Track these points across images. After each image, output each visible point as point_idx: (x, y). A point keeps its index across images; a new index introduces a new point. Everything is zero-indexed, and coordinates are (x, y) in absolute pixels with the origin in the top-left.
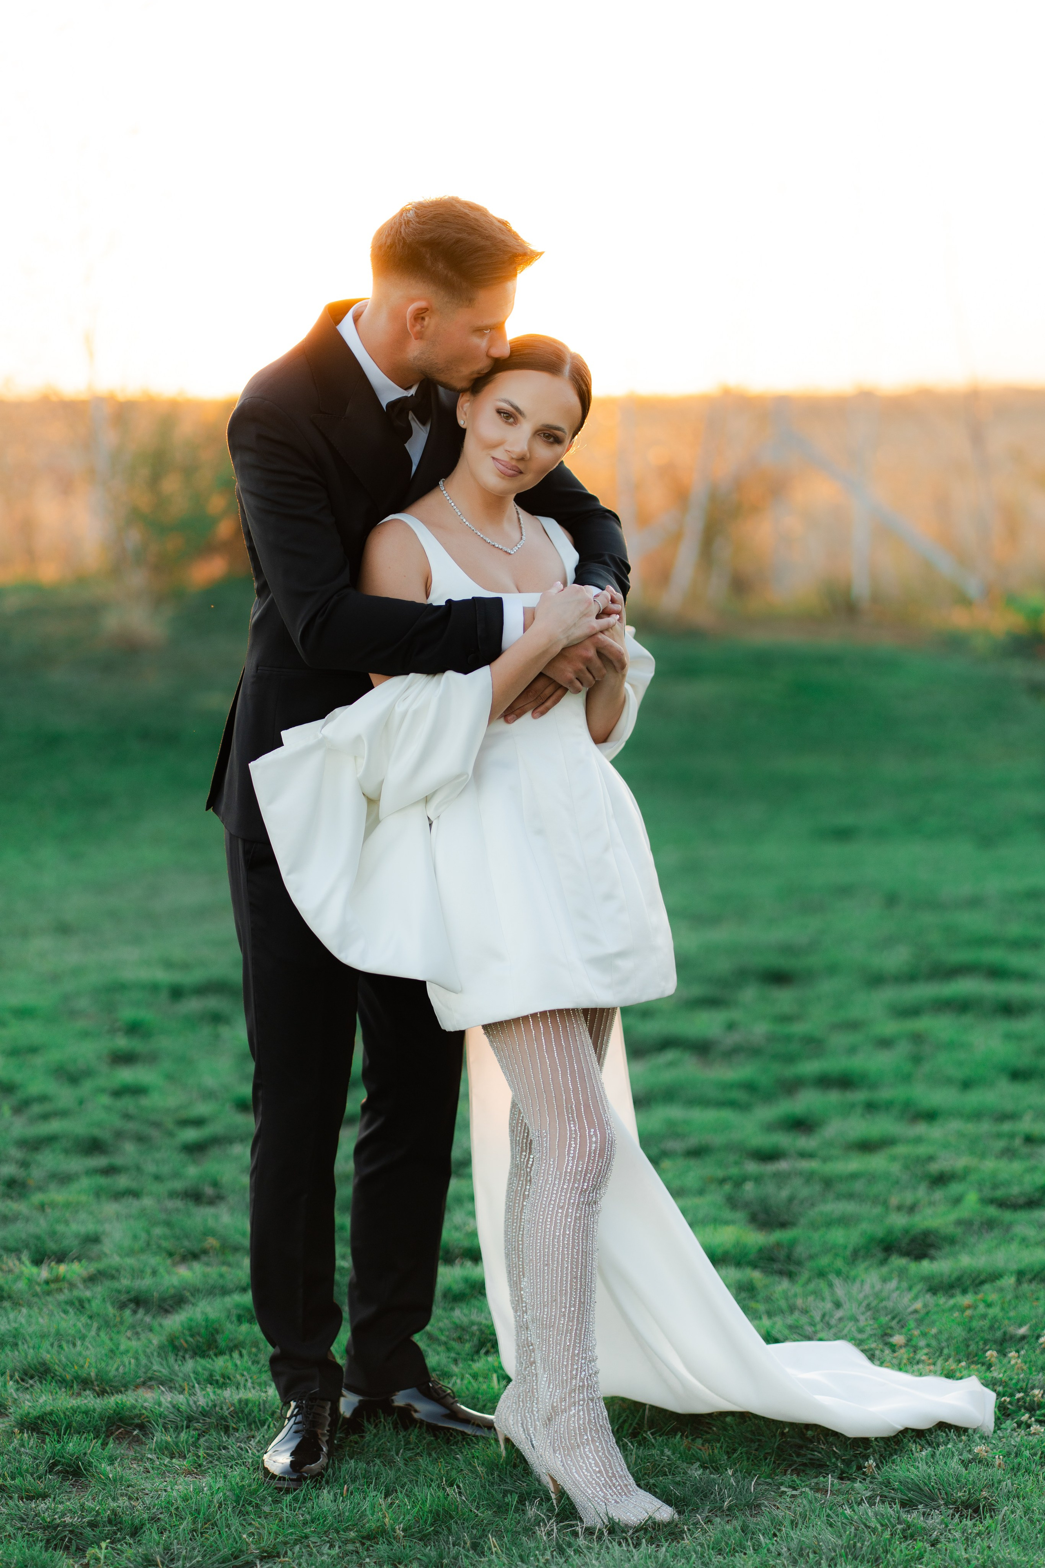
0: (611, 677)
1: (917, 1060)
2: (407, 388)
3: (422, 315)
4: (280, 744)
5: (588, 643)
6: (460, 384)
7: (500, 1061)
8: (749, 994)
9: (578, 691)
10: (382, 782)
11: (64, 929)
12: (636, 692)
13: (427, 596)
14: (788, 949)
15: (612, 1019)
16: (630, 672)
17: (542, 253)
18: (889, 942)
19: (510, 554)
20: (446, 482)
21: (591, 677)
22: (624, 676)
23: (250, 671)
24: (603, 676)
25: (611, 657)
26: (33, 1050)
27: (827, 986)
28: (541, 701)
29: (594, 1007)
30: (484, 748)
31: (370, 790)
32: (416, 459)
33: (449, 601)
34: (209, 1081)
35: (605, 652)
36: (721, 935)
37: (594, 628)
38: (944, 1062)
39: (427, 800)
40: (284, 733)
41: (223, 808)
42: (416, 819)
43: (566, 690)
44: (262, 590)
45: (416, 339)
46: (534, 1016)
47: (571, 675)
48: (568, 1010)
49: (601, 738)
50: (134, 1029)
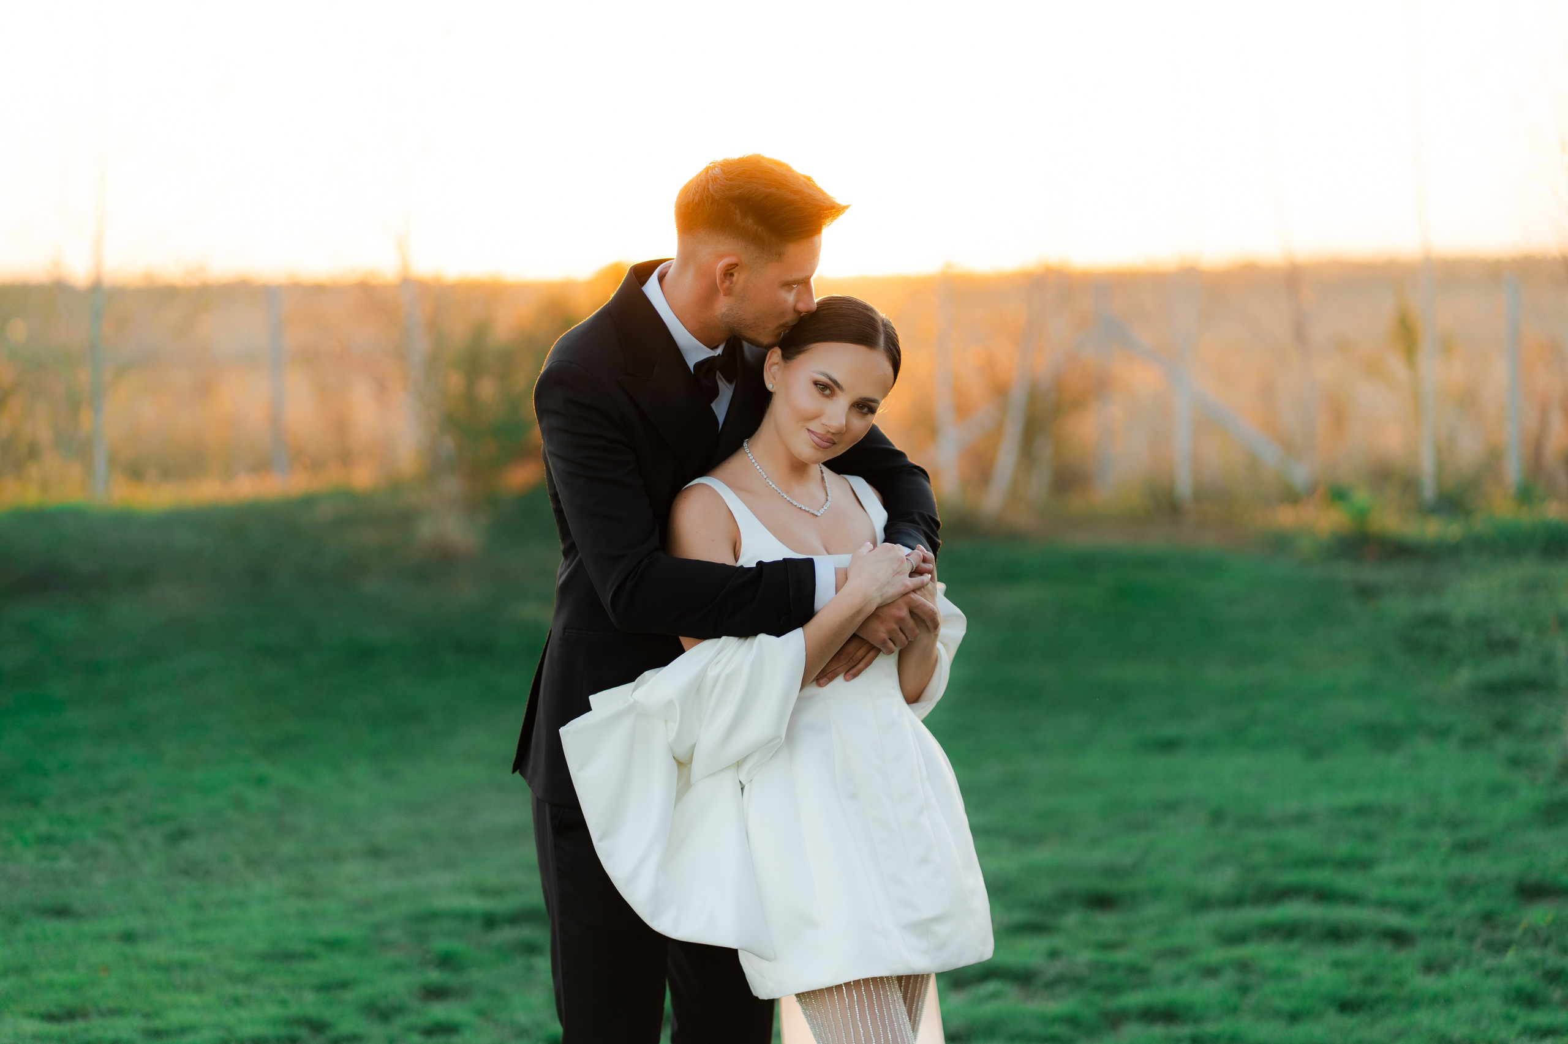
0: (923, 637)
1: (1244, 989)
2: (714, 348)
3: (731, 271)
4: (588, 709)
5: (901, 602)
6: (766, 340)
7: (813, 1028)
8: (1072, 919)
9: (891, 652)
10: (694, 746)
11: (376, 853)
12: (947, 650)
13: (737, 560)
14: (1111, 871)
15: (927, 984)
16: (943, 631)
17: (846, 207)
18: (1215, 862)
19: (817, 516)
20: (750, 443)
21: (904, 638)
22: (936, 636)
23: (557, 634)
24: (916, 636)
25: (924, 617)
26: (344, 985)
27: (1152, 910)
28: (853, 664)
29: (909, 973)
30: (796, 712)
31: (681, 752)
32: (721, 419)
33: (760, 563)
34: (523, 1018)
35: (916, 611)
36: (1042, 855)
37: (907, 586)
38: (1270, 992)
39: (738, 764)
40: (592, 698)
41: (529, 770)
42: (727, 784)
43: (879, 651)
44: (569, 552)
45: (725, 295)
46: (847, 984)
47: (883, 635)
48: (881, 978)
49: (913, 698)
50: (446, 961)
